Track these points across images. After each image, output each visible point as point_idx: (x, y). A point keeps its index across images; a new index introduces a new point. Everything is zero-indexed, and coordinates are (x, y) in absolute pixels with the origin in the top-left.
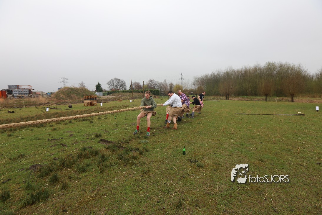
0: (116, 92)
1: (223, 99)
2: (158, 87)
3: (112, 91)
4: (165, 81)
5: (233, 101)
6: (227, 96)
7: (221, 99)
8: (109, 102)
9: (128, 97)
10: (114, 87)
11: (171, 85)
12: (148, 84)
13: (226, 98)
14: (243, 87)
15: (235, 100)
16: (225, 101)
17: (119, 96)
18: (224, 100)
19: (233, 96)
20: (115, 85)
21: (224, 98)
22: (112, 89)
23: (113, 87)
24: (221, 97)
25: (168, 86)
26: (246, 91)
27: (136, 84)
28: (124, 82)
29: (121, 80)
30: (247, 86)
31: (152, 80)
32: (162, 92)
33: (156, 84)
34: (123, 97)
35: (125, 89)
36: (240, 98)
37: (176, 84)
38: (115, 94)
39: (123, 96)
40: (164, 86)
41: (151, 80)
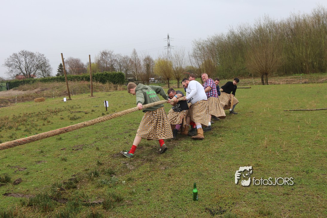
0: (28, 82)
1: (256, 83)
2: (120, 66)
3: (18, 80)
4: (135, 53)
5: (275, 85)
6: (265, 76)
7: (253, 84)
8: (13, 104)
9: (56, 92)
10: (22, 72)
11: (148, 60)
12: (99, 61)
13: (263, 80)
14: (294, 55)
15: (281, 83)
16: (260, 86)
17: (36, 90)
18: (259, 84)
19: (276, 76)
20: (23, 66)
21: (259, 80)
22: (17, 75)
23: (19, 71)
24: (252, 80)
25: (142, 63)
26: (302, 64)
27: (71, 62)
28: (44, 58)
29: (37, 55)
30: (302, 53)
31: (107, 52)
32: (130, 76)
33: (116, 60)
34: (45, 92)
35: (49, 75)
36: (289, 78)
37: (157, 58)
38: (25, 86)
39: (46, 89)
40: (133, 63)
41: (104, 52)
